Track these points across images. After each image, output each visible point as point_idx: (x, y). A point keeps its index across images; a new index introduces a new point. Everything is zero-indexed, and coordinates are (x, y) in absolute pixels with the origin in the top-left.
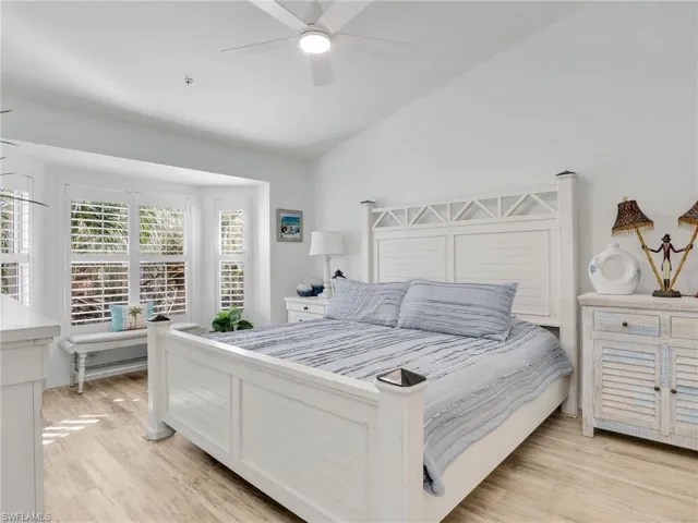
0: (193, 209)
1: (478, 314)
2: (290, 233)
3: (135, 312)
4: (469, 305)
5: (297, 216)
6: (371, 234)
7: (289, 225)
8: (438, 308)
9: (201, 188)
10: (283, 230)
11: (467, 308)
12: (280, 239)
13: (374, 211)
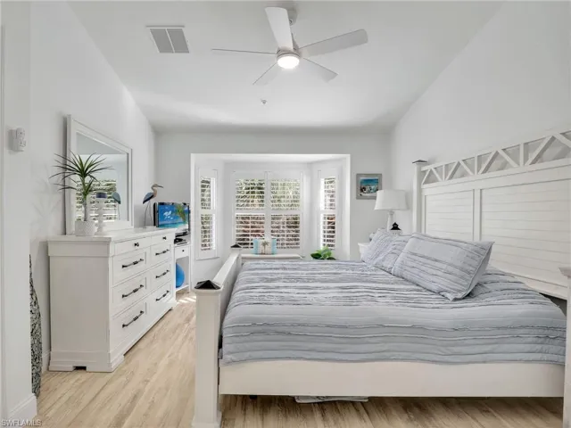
0: (305, 178)
1: (440, 269)
2: (369, 192)
3: (265, 244)
4: (436, 261)
5: (376, 178)
6: (420, 191)
7: (367, 185)
8: (424, 264)
9: (310, 164)
10: (362, 190)
11: (432, 263)
12: (359, 197)
13: (424, 169)
